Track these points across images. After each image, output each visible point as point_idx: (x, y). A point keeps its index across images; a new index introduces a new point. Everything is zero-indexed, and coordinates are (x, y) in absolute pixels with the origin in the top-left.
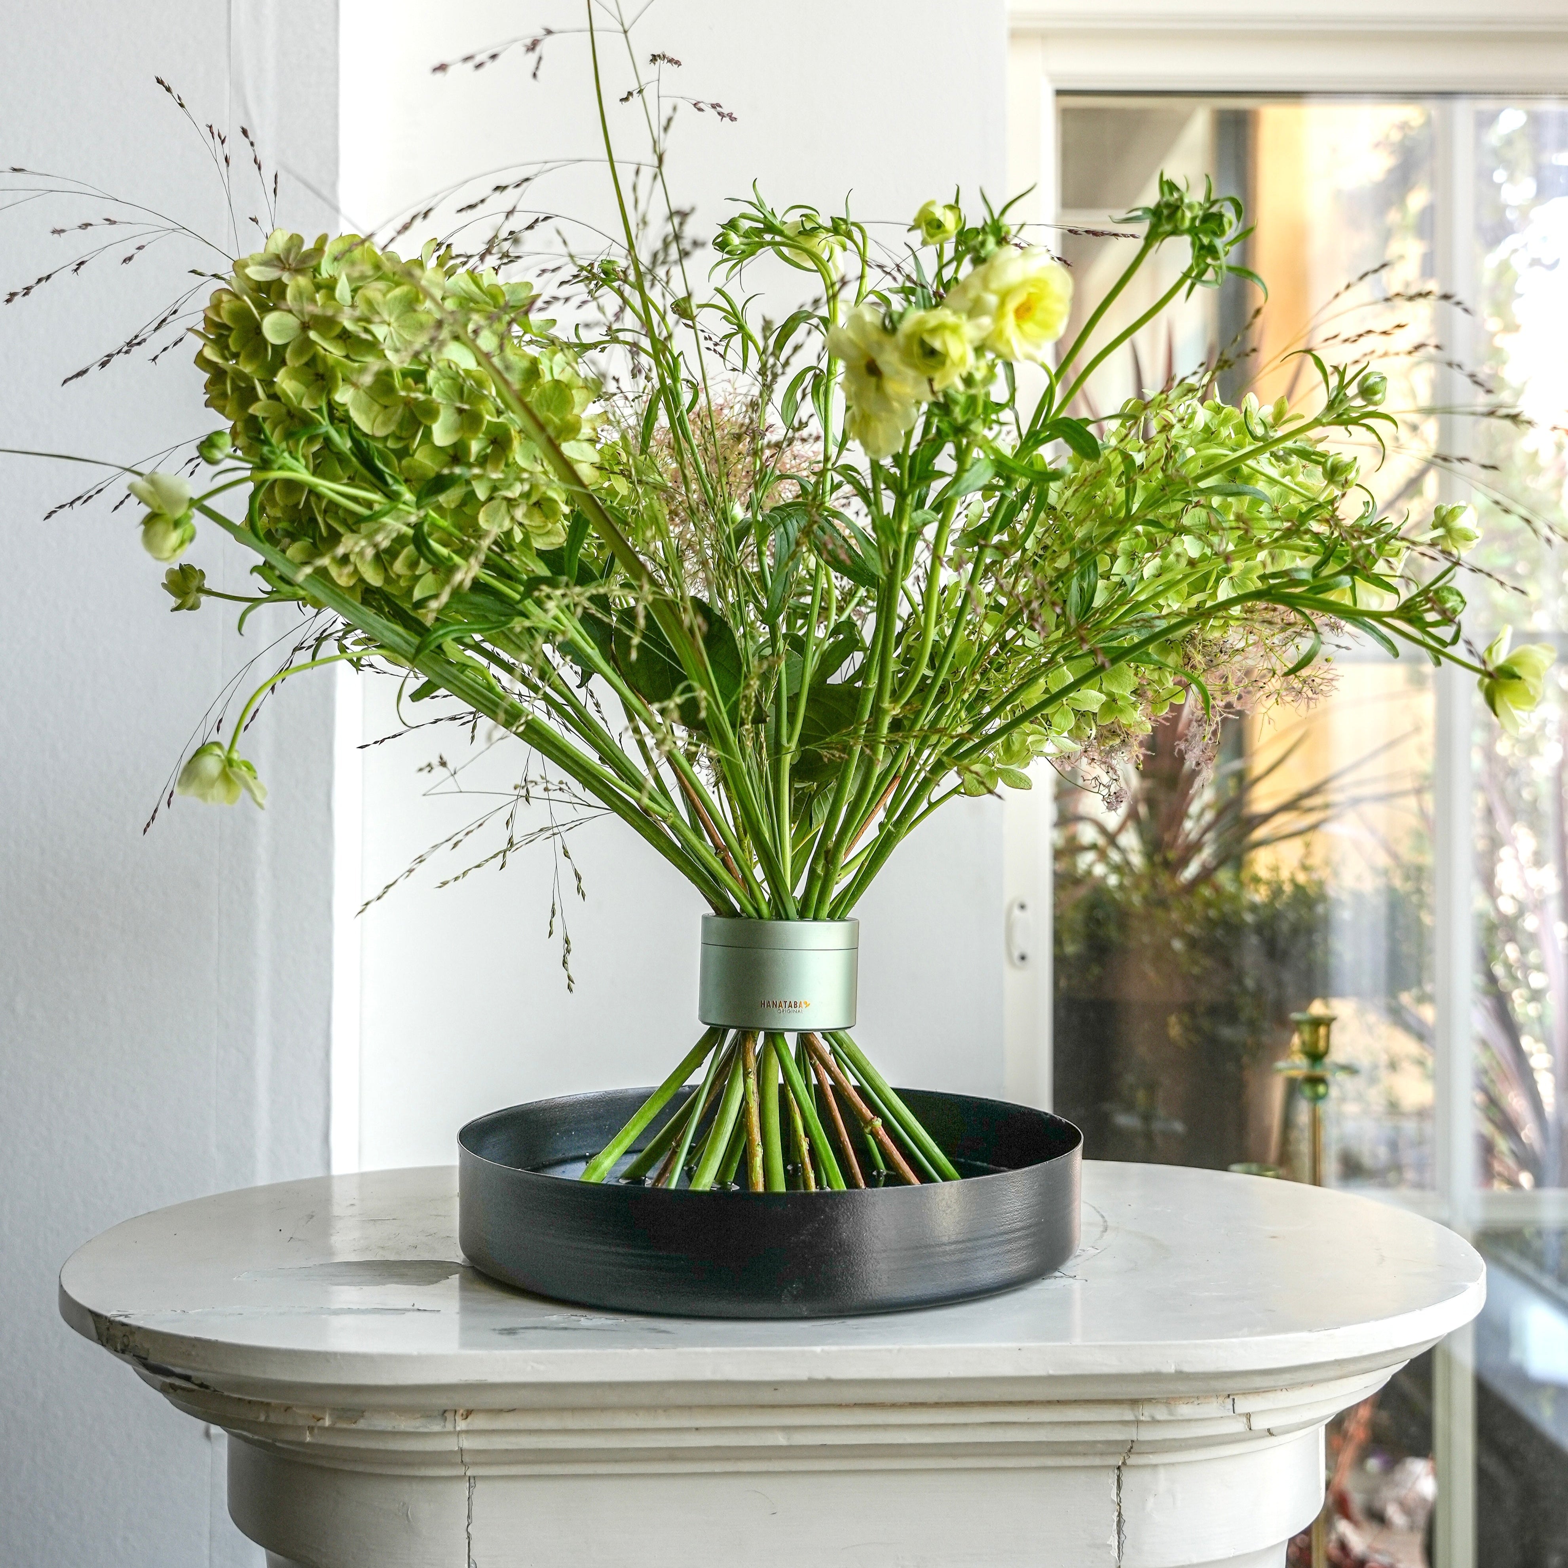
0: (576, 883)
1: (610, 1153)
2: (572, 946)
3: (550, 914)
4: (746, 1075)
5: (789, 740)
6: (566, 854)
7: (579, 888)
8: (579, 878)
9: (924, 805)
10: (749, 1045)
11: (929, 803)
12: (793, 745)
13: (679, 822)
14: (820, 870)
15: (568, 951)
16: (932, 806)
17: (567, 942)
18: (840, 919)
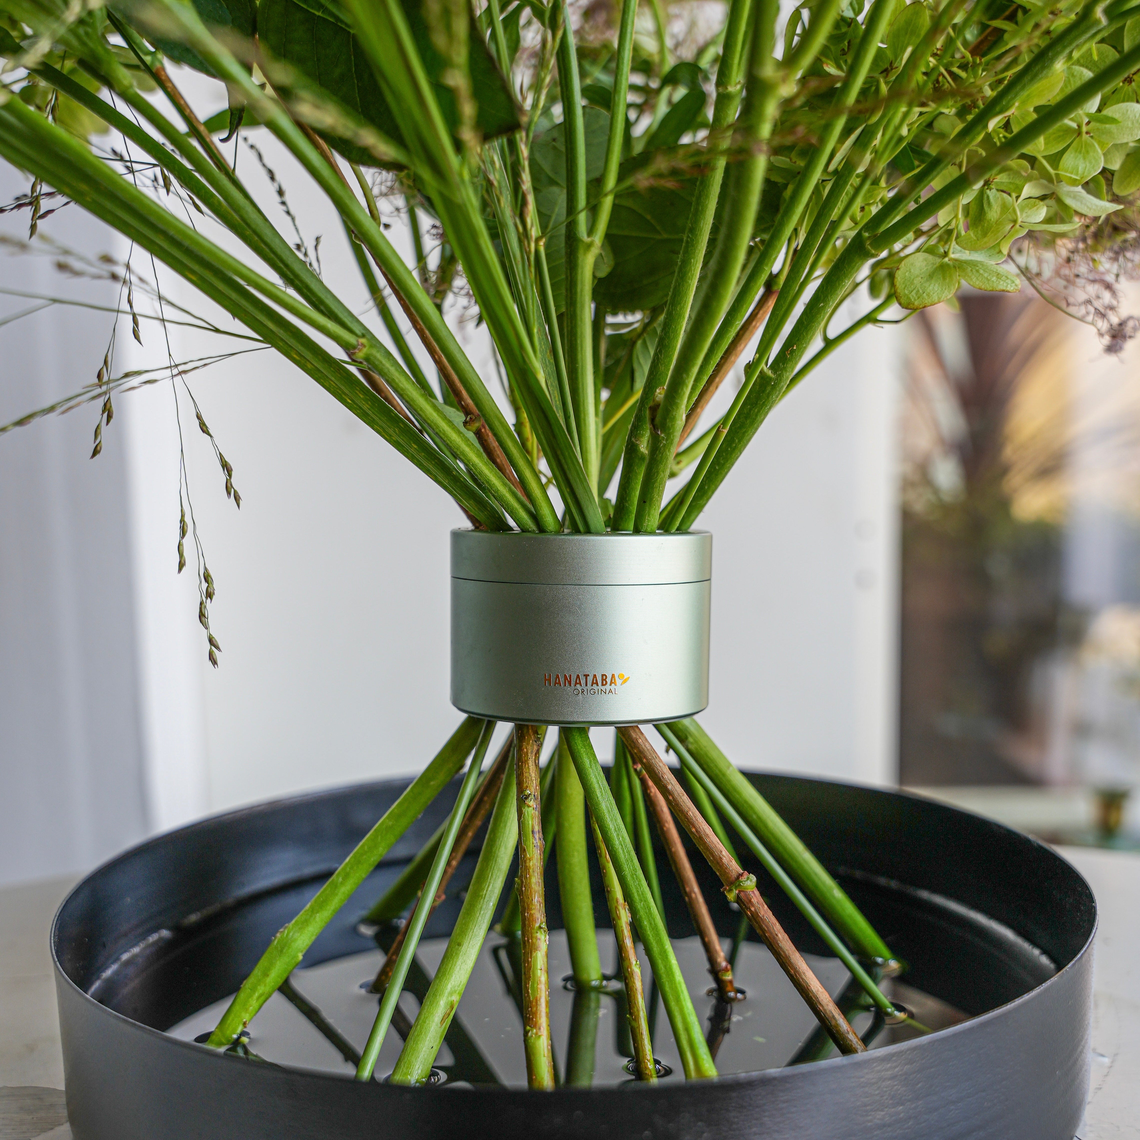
0: (222, 477)
1: (306, 922)
2: (216, 585)
3: (178, 531)
4: (522, 800)
5: (591, 232)
6: (204, 428)
7: (229, 487)
8: (226, 466)
9: (816, 344)
10: (530, 748)
11: (826, 339)
12: (598, 238)
13: (379, 356)
14: (644, 447)
15: (209, 595)
16: (829, 344)
17: (207, 578)
18: (682, 531)
